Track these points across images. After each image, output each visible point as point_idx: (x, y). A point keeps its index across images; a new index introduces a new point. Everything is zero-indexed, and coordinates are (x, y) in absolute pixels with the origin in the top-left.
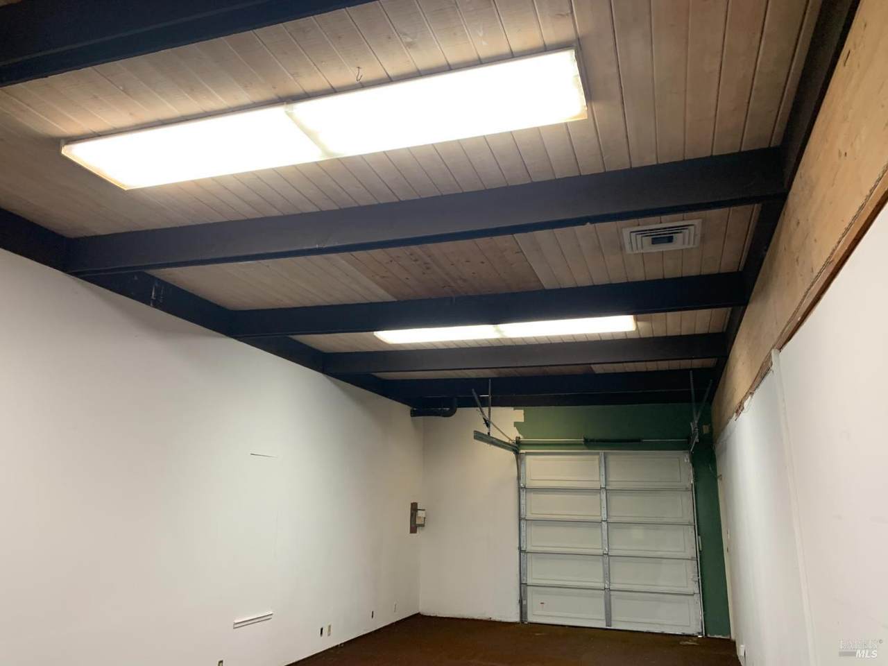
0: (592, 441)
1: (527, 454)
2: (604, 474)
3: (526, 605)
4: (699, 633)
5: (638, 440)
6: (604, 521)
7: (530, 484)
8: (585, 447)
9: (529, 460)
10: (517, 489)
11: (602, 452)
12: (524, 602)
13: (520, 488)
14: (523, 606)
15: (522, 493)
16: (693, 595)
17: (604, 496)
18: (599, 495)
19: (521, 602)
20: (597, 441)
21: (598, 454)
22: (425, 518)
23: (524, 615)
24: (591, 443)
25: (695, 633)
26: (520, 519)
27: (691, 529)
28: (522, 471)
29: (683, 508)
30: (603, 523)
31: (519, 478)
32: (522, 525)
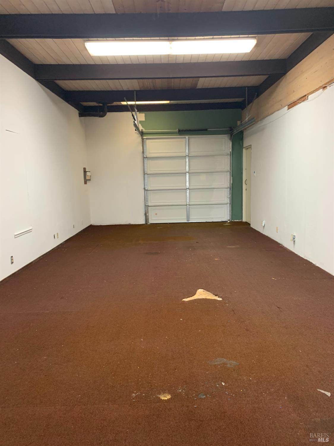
0: (182, 131)
1: (147, 139)
2: (188, 148)
3: (148, 216)
4: (229, 220)
5: (206, 130)
6: (187, 172)
7: (149, 155)
8: (178, 134)
9: (148, 142)
10: (142, 158)
11: (187, 137)
12: (147, 214)
13: (144, 158)
14: (147, 216)
15: (145, 161)
16: (227, 204)
17: (187, 160)
18: (185, 159)
19: (145, 214)
20: (185, 131)
21: (185, 138)
22: (90, 176)
23: (147, 220)
24: (182, 132)
25: (227, 221)
26: (144, 174)
27: (229, 174)
28: (145, 149)
29: (225, 163)
30: (187, 173)
31: (143, 152)
32: (145, 177)
